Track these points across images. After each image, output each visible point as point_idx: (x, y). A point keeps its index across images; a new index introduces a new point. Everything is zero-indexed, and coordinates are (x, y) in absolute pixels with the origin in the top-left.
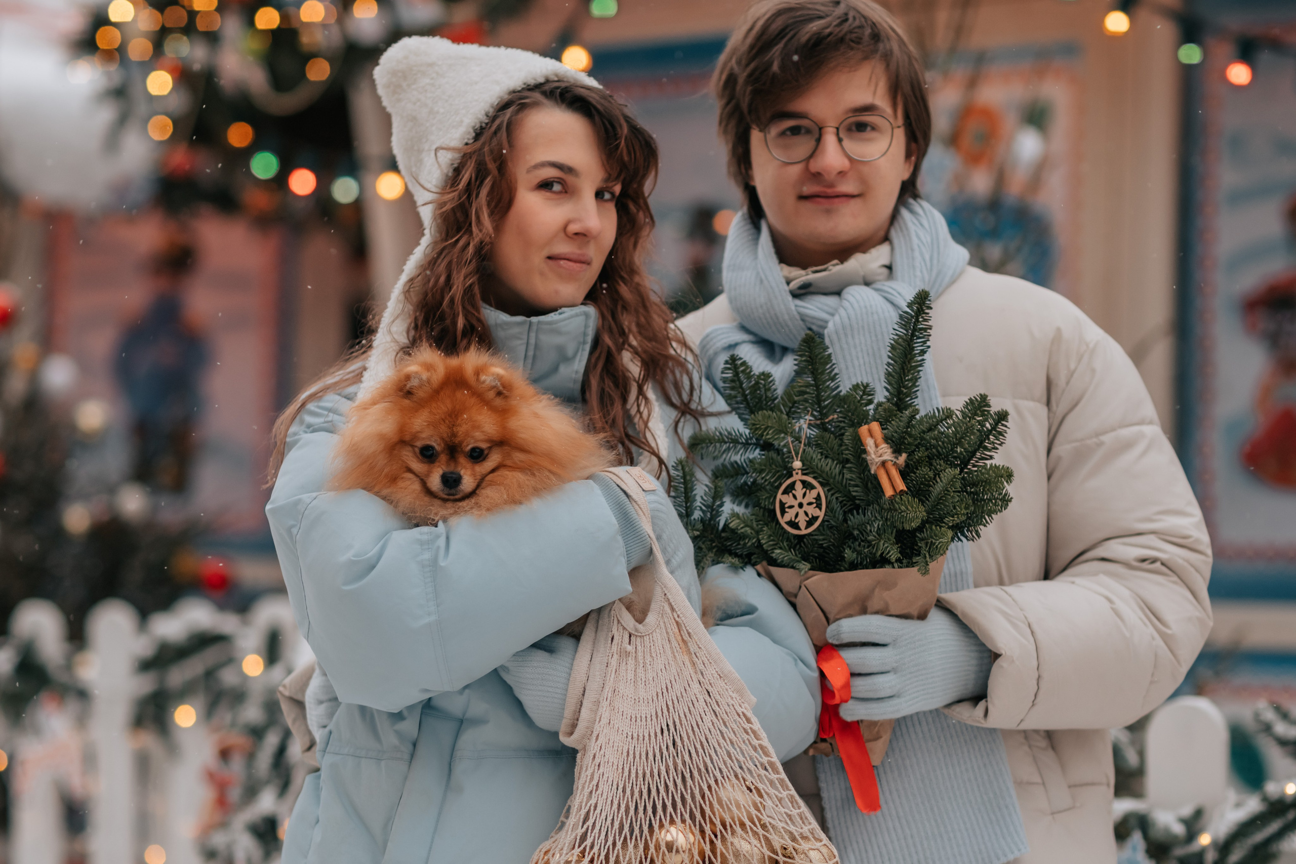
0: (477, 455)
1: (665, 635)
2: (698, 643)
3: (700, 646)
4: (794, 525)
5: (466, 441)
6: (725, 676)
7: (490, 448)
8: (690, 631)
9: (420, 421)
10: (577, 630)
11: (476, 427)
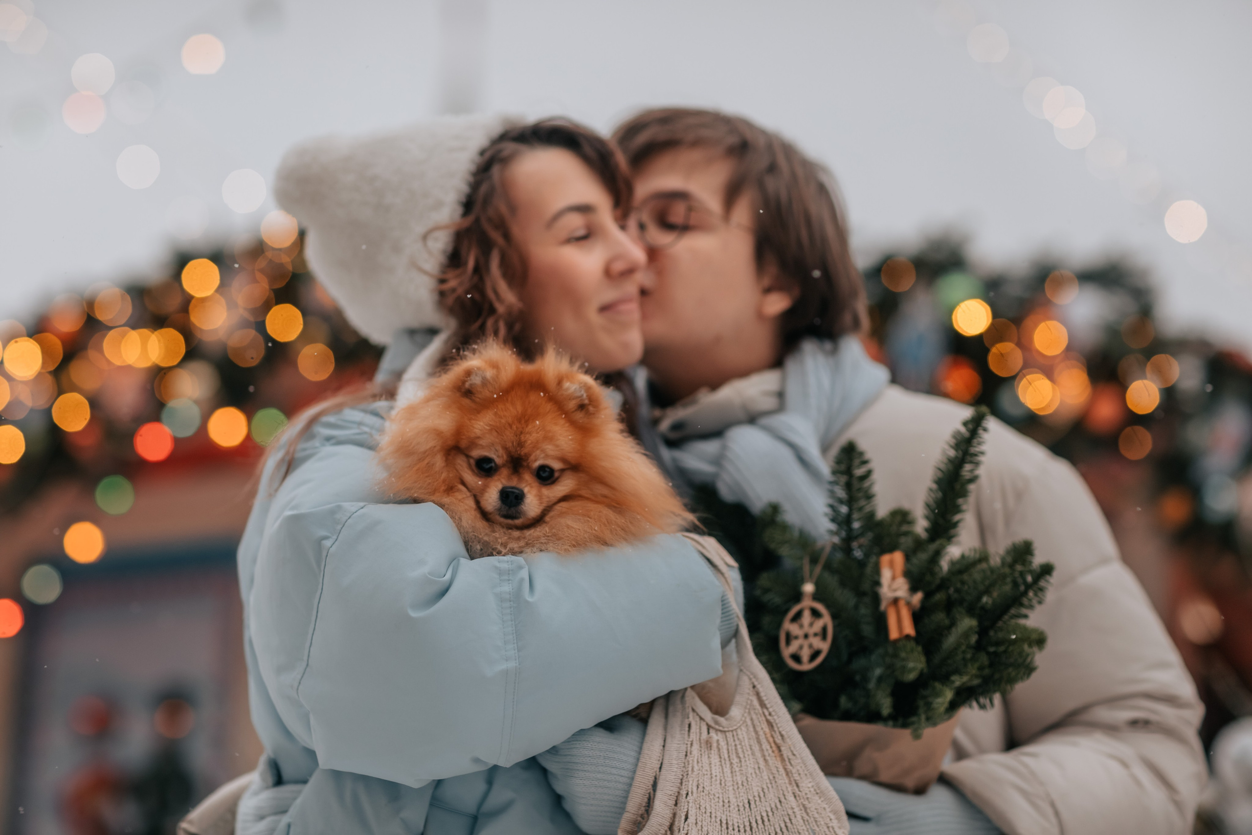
0: (546, 476)
1: (753, 734)
2: (792, 749)
3: (795, 753)
4: (796, 658)
5: (534, 454)
6: (821, 792)
7: (562, 471)
8: (783, 733)
9: (482, 424)
10: (644, 715)
11: (549, 438)
